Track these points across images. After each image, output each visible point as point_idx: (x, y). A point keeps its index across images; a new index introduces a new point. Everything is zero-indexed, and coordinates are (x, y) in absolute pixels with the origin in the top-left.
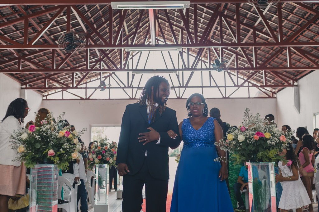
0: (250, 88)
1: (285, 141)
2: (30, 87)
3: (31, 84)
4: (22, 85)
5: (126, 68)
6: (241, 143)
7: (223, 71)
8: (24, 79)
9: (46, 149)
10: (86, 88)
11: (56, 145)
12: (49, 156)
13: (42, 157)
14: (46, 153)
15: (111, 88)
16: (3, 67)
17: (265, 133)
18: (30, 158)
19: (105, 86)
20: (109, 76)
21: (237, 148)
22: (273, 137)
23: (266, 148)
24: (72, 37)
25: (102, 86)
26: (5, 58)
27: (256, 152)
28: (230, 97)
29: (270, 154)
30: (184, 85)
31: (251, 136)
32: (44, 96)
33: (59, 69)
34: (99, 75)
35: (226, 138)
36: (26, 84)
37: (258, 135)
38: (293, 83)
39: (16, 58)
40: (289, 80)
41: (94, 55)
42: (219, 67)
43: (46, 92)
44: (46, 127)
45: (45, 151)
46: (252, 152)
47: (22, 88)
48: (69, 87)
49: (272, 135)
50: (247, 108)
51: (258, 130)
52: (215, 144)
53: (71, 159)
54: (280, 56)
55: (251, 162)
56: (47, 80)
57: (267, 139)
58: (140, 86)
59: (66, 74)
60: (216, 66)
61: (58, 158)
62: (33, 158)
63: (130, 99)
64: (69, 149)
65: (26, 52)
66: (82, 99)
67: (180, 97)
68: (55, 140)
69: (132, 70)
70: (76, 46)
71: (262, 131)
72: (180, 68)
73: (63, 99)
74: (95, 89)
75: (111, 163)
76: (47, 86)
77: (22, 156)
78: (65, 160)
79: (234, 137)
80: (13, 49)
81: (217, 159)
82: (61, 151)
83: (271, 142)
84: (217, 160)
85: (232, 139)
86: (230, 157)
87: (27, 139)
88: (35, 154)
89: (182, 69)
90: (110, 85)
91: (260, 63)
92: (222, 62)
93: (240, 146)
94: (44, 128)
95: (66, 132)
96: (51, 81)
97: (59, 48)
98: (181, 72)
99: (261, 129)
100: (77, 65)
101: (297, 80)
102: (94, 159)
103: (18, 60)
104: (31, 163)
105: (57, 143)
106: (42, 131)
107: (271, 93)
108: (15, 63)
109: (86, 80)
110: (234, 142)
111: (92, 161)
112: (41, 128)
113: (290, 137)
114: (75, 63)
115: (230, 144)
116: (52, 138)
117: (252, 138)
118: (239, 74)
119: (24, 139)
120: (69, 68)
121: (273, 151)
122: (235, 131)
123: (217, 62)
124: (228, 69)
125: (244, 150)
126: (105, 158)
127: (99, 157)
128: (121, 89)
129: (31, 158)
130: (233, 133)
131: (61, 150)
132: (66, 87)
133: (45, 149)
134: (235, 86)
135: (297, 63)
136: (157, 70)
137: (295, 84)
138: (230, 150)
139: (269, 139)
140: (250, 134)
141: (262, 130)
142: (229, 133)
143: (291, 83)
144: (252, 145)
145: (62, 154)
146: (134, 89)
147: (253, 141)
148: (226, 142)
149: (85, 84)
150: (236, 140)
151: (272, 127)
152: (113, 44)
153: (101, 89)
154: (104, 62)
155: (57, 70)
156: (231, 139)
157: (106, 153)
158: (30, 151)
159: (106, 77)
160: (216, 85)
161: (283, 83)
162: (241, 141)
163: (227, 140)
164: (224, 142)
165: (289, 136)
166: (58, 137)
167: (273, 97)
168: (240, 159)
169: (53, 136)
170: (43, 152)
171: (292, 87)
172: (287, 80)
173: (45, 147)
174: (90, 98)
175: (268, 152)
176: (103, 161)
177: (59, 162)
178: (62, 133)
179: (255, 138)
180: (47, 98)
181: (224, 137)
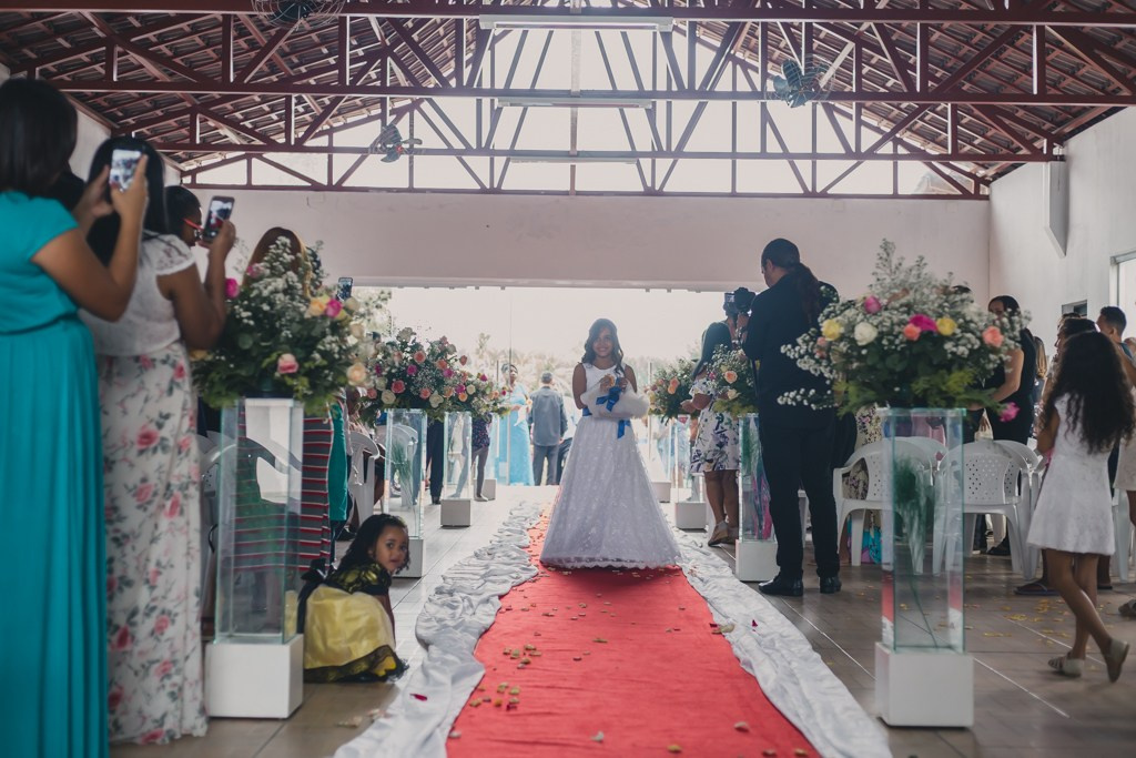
0: (899, 162)
1: (998, 345)
3: (144, 130)
5: (475, 86)
6: (864, 347)
7: (809, 104)
8: (120, 114)
9: (272, 352)
10: (330, 150)
11: (299, 340)
12: (277, 374)
13: (257, 376)
14: (270, 364)
15: (420, 152)
16: (54, 70)
17: (939, 320)
18: (220, 378)
19: (399, 146)
20: (410, 108)
21: (852, 363)
22: (962, 332)
23: (941, 366)
25: (390, 145)
26: (61, 40)
27: (907, 377)
28: (829, 192)
29: (950, 383)
30: (673, 149)
31: (897, 329)
32: (183, 174)
33: (246, 81)
35: (819, 334)
36: (127, 130)
37: (916, 325)
38: (1050, 147)
39: (98, 42)
40: (1036, 139)
41: (362, 32)
42: (795, 89)
43: (192, 161)
44: (273, 284)
45: (268, 355)
46: (896, 378)
48: (273, 146)
49: (960, 327)
50: (889, 240)
51: (918, 308)
52: (783, 350)
53: (346, 383)
54: (1010, 52)
55: (892, 406)
56: (198, 115)
57: (944, 339)
58: (518, 147)
59: (264, 100)
60: (786, 87)
61: (305, 381)
62: (229, 378)
63: (483, 191)
64: (339, 353)
65: (131, 19)
66: (316, 187)
67: (657, 188)
68: (296, 327)
69: (492, 92)
70: (313, 7)
71: (930, 313)
72: (658, 89)
73: (249, 186)
74: (359, 155)
75: (434, 405)
76: (198, 141)
78: (326, 389)
79: (842, 330)
80: (92, 13)
82: (314, 360)
84: (788, 398)
85: (837, 336)
86: (829, 392)
88: (237, 367)
89: (668, 94)
90: (413, 140)
91: (938, 75)
92: (806, 71)
93: (860, 358)
94: (266, 288)
95: (331, 303)
96: (211, 123)
98: (661, 104)
99: (926, 306)
100: (303, 69)
101: (1062, 140)
102: (380, 393)
103: (104, 48)
104: (224, 393)
105: (302, 336)
106: (259, 295)
107: (972, 181)
108: (95, 59)
109: (331, 121)
110: (842, 344)
111: (373, 400)
112: (253, 289)
113: (1017, 333)
114: (296, 61)
115: (829, 348)
116: (287, 321)
118: (863, 110)
120: (274, 78)
121: (961, 374)
122: (847, 312)
123: (791, 69)
124: (827, 96)
125: (872, 369)
126: (416, 390)
127: (396, 386)
128: (454, 158)
129: (224, 377)
130: (839, 318)
131: (317, 356)
132: (259, 144)
133: (267, 351)
134: (849, 155)
135: (1065, 79)
136: (584, 94)
137: (1057, 151)
138: (828, 369)
139: (949, 338)
140: (892, 322)
141: (930, 309)
142: (827, 317)
143: (1042, 149)
144: (896, 356)
145: (317, 367)
146: (496, 158)
147: (901, 343)
148: (818, 343)
149: (326, 138)
150: (849, 337)
151: (962, 301)
152: (437, 2)
153: (385, 156)
154: (397, 59)
155: (238, 85)
156: (833, 334)
157: (421, 374)
158: (223, 358)
159: (399, 113)
160: (781, 151)
161: (1014, 146)
162: (864, 343)
163: (820, 339)
164: (811, 343)
165: (1013, 329)
166: (307, 316)
167: (977, 196)
168: (858, 396)
169: (289, 315)
170: (261, 362)
171: (1043, 164)
172: (1028, 138)
173: (269, 346)
174: (345, 184)
175: (947, 377)
176: (409, 399)
177: (310, 393)
178: (318, 305)
179: (909, 335)
180: (194, 179)
181: (813, 329)
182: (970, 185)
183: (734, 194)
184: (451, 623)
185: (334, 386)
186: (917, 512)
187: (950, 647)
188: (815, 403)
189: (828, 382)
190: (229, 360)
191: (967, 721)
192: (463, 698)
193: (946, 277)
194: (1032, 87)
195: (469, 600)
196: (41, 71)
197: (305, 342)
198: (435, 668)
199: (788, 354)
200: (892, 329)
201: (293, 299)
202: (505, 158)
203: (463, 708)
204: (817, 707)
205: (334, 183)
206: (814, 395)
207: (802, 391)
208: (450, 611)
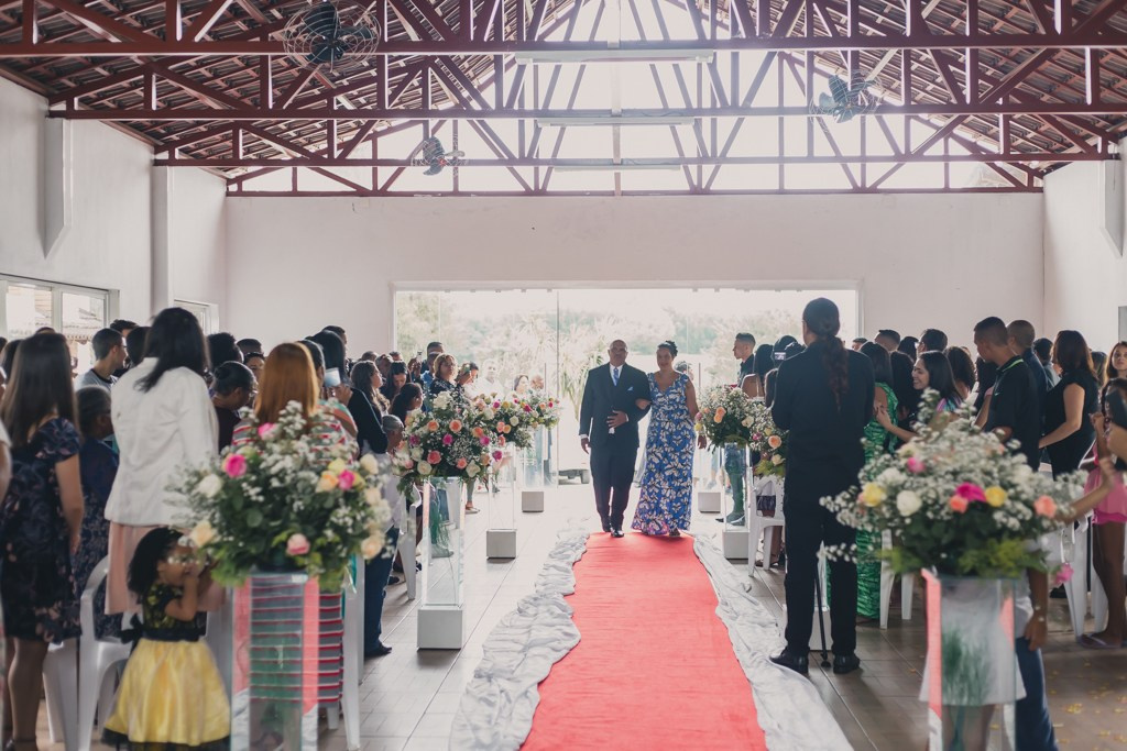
0: (951, 164)
1: (1051, 514)
2: (184, 157)
3: (190, 145)
4: (157, 150)
5: (516, 107)
6: (906, 517)
7: (857, 118)
8: (163, 131)
9: (282, 531)
10: (375, 162)
11: (311, 512)
12: (288, 554)
13: (268, 553)
14: (280, 543)
15: (462, 163)
17: (988, 489)
18: (229, 556)
19: (442, 157)
22: (1012, 503)
23: (990, 536)
24: (331, 21)
25: (433, 157)
26: (99, 69)
28: (879, 187)
29: (1001, 554)
30: (717, 155)
31: (942, 500)
32: (229, 181)
33: (284, 107)
34: (421, 125)
35: (860, 491)
36: (170, 146)
37: (963, 496)
38: (1105, 145)
39: (138, 71)
40: (1088, 137)
42: (842, 104)
43: (238, 169)
45: (277, 533)
46: (942, 545)
47: (157, 163)
48: (319, 160)
49: (1011, 498)
51: (965, 476)
55: (939, 571)
56: (241, 131)
57: (993, 508)
58: (559, 157)
60: (833, 103)
61: (317, 557)
62: (238, 555)
63: (528, 193)
64: (353, 526)
66: (361, 192)
67: (703, 187)
68: (308, 499)
69: (535, 114)
70: (346, 48)
71: (977, 481)
72: (704, 106)
73: (295, 192)
74: (397, 167)
75: (471, 475)
76: (241, 157)
79: (884, 497)
82: (325, 536)
83: (1007, 517)
85: (879, 501)
87: (219, 494)
88: (247, 545)
89: (713, 111)
90: (458, 153)
91: (989, 73)
92: (853, 87)
93: (905, 527)
95: (344, 476)
96: (254, 136)
97: (289, 54)
98: (706, 121)
99: (973, 474)
100: (345, 82)
101: (1117, 138)
103: (142, 77)
104: (233, 570)
105: (314, 508)
107: (1026, 174)
108: (135, 85)
110: (884, 509)
114: (337, 75)
116: (299, 492)
117: (946, 503)
119: (209, 496)
121: (1012, 544)
123: (837, 87)
124: (875, 109)
125: (918, 537)
126: (453, 460)
127: (432, 457)
129: (233, 555)
131: (329, 533)
133: (277, 529)
134: (898, 156)
135: (1119, 81)
136: (625, 113)
137: (1112, 148)
139: (1002, 508)
140: (937, 492)
141: (977, 478)
143: (1096, 146)
144: (942, 527)
145: (330, 543)
146: (541, 167)
147: (948, 514)
148: (858, 502)
149: (373, 144)
150: (891, 505)
151: (1013, 465)
152: (472, 38)
153: (428, 168)
155: (278, 112)
156: (874, 501)
157: (456, 445)
158: (231, 539)
160: (834, 155)
161: (1067, 142)
162: (907, 513)
166: (318, 490)
167: (1031, 189)
168: (902, 563)
169: (300, 487)
170: (271, 540)
171: (1098, 162)
172: (1081, 134)
173: (279, 526)
174: (390, 189)
175: (996, 546)
176: (446, 469)
177: (322, 571)
178: (326, 483)
179: (955, 508)
180: (240, 186)
181: (853, 487)
182: (1023, 177)
183: (781, 192)
184: (485, 738)
185: (350, 558)
186: (966, 685)
188: (856, 556)
190: (237, 538)
194: (1085, 86)
195: (507, 695)
196: (80, 100)
197: (318, 515)
199: (828, 506)
200: (937, 500)
202: (546, 167)
205: (379, 188)
206: (856, 551)
207: (843, 546)
208: (488, 710)
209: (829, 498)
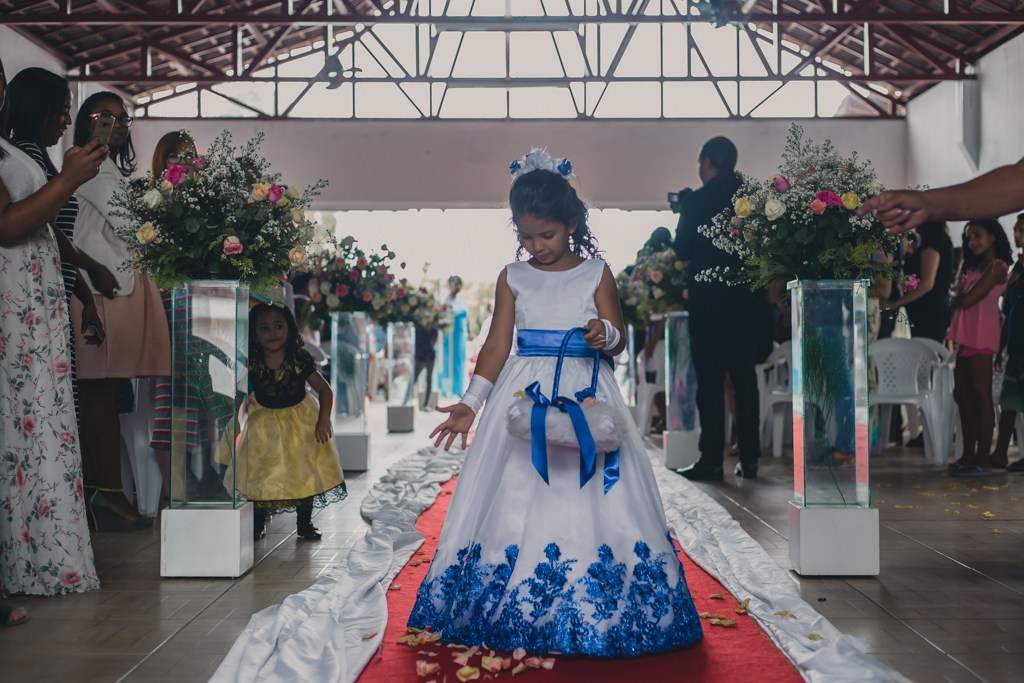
2: (94, 74)
3: (97, 63)
4: (70, 66)
5: (413, 13)
6: (774, 222)
8: (75, 49)
9: (218, 235)
10: (276, 79)
11: (243, 224)
12: (223, 257)
13: (204, 258)
14: (215, 247)
15: (360, 80)
17: (844, 195)
18: (170, 261)
19: (341, 74)
20: (352, 41)
21: (763, 239)
23: (845, 239)
25: (333, 76)
27: (814, 250)
28: (754, 116)
29: (853, 255)
30: (603, 74)
31: (804, 204)
32: (136, 106)
33: (194, 11)
34: (321, 37)
35: (733, 213)
36: (81, 62)
37: (822, 200)
38: (963, 67)
42: (718, 10)
43: (144, 94)
45: (215, 238)
46: (804, 251)
48: (221, 77)
50: (796, 125)
51: (824, 184)
52: (699, 231)
53: (289, 264)
55: (802, 278)
56: (150, 50)
57: (848, 213)
58: (455, 74)
59: (212, 32)
61: (250, 262)
62: (178, 260)
63: (423, 118)
64: (281, 236)
66: (262, 117)
67: (589, 114)
68: (240, 212)
69: (429, 19)
71: (834, 189)
72: (589, 13)
73: (199, 118)
74: (306, 84)
76: (149, 72)
77: (146, 257)
78: (270, 270)
79: (753, 207)
81: (704, 274)
82: (258, 242)
83: (860, 220)
84: (704, 276)
85: (749, 213)
86: (742, 269)
87: (159, 206)
88: (186, 249)
89: (597, 19)
90: (354, 70)
94: (210, 174)
95: (273, 191)
96: (162, 56)
99: (831, 183)
101: (973, 59)
102: (324, 296)
104: (173, 275)
105: (246, 221)
106: (206, 182)
107: (889, 102)
109: (276, 53)
110: (753, 221)
112: (199, 176)
115: (742, 228)
116: (232, 206)
117: (807, 208)
118: (784, 35)
119: (151, 207)
120: (221, 11)
121: (865, 246)
122: (758, 192)
124: (748, 18)
125: (782, 243)
126: (359, 293)
127: (339, 290)
128: (393, 84)
129: (173, 259)
130: (751, 197)
131: (260, 238)
132: (208, 76)
133: (212, 234)
134: (771, 77)
136: (517, 20)
139: (852, 212)
140: (800, 197)
141: (835, 185)
142: (741, 196)
143: (954, 68)
144: (805, 230)
145: (261, 249)
147: (808, 218)
148: (732, 222)
149: (273, 69)
150: (759, 215)
151: (866, 178)
153: (328, 84)
155: (186, 16)
156: (745, 212)
158: (172, 241)
159: (342, 45)
160: (706, 74)
162: (774, 219)
163: (733, 219)
164: (725, 222)
166: (250, 201)
168: (769, 270)
169: (234, 201)
170: (208, 246)
171: (956, 83)
172: (942, 58)
173: (215, 230)
174: (291, 115)
175: (851, 249)
176: (353, 302)
177: (254, 273)
178: (260, 191)
179: (816, 210)
180: (146, 112)
181: (726, 209)
182: (887, 107)
183: (662, 119)
184: (393, 503)
185: (277, 270)
187: (858, 504)
188: (730, 279)
189: (741, 258)
190: (177, 242)
191: (875, 571)
192: (404, 560)
193: (851, 157)
194: (943, 8)
195: (411, 486)
197: (249, 227)
198: (378, 536)
200: (799, 206)
201: (237, 187)
202: (443, 85)
203: (404, 567)
204: (733, 561)
205: (280, 114)
206: (728, 272)
207: (717, 268)
209: (705, 226)
